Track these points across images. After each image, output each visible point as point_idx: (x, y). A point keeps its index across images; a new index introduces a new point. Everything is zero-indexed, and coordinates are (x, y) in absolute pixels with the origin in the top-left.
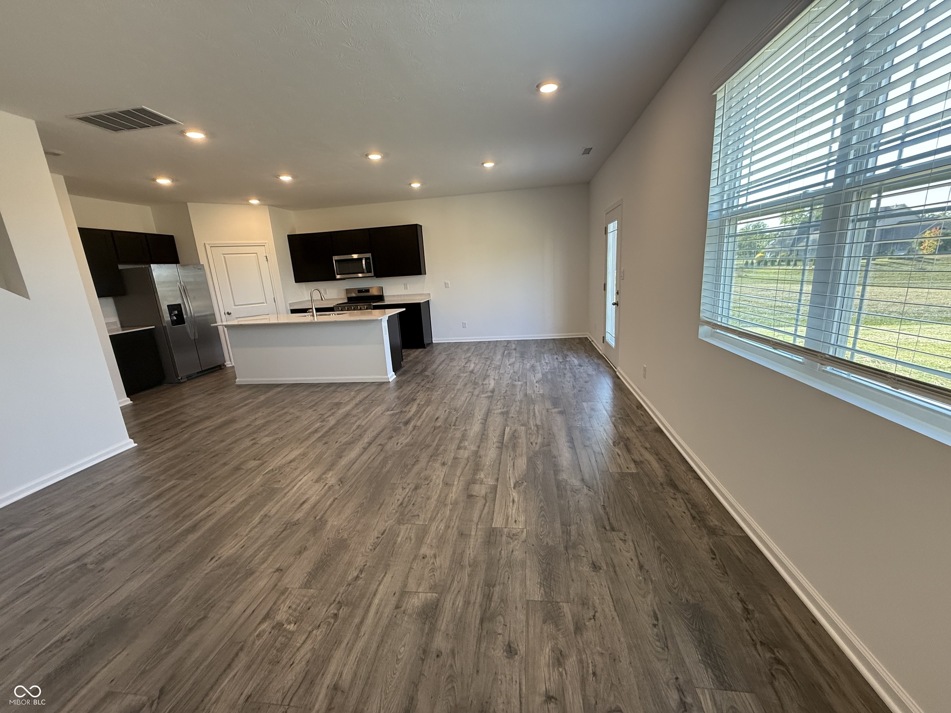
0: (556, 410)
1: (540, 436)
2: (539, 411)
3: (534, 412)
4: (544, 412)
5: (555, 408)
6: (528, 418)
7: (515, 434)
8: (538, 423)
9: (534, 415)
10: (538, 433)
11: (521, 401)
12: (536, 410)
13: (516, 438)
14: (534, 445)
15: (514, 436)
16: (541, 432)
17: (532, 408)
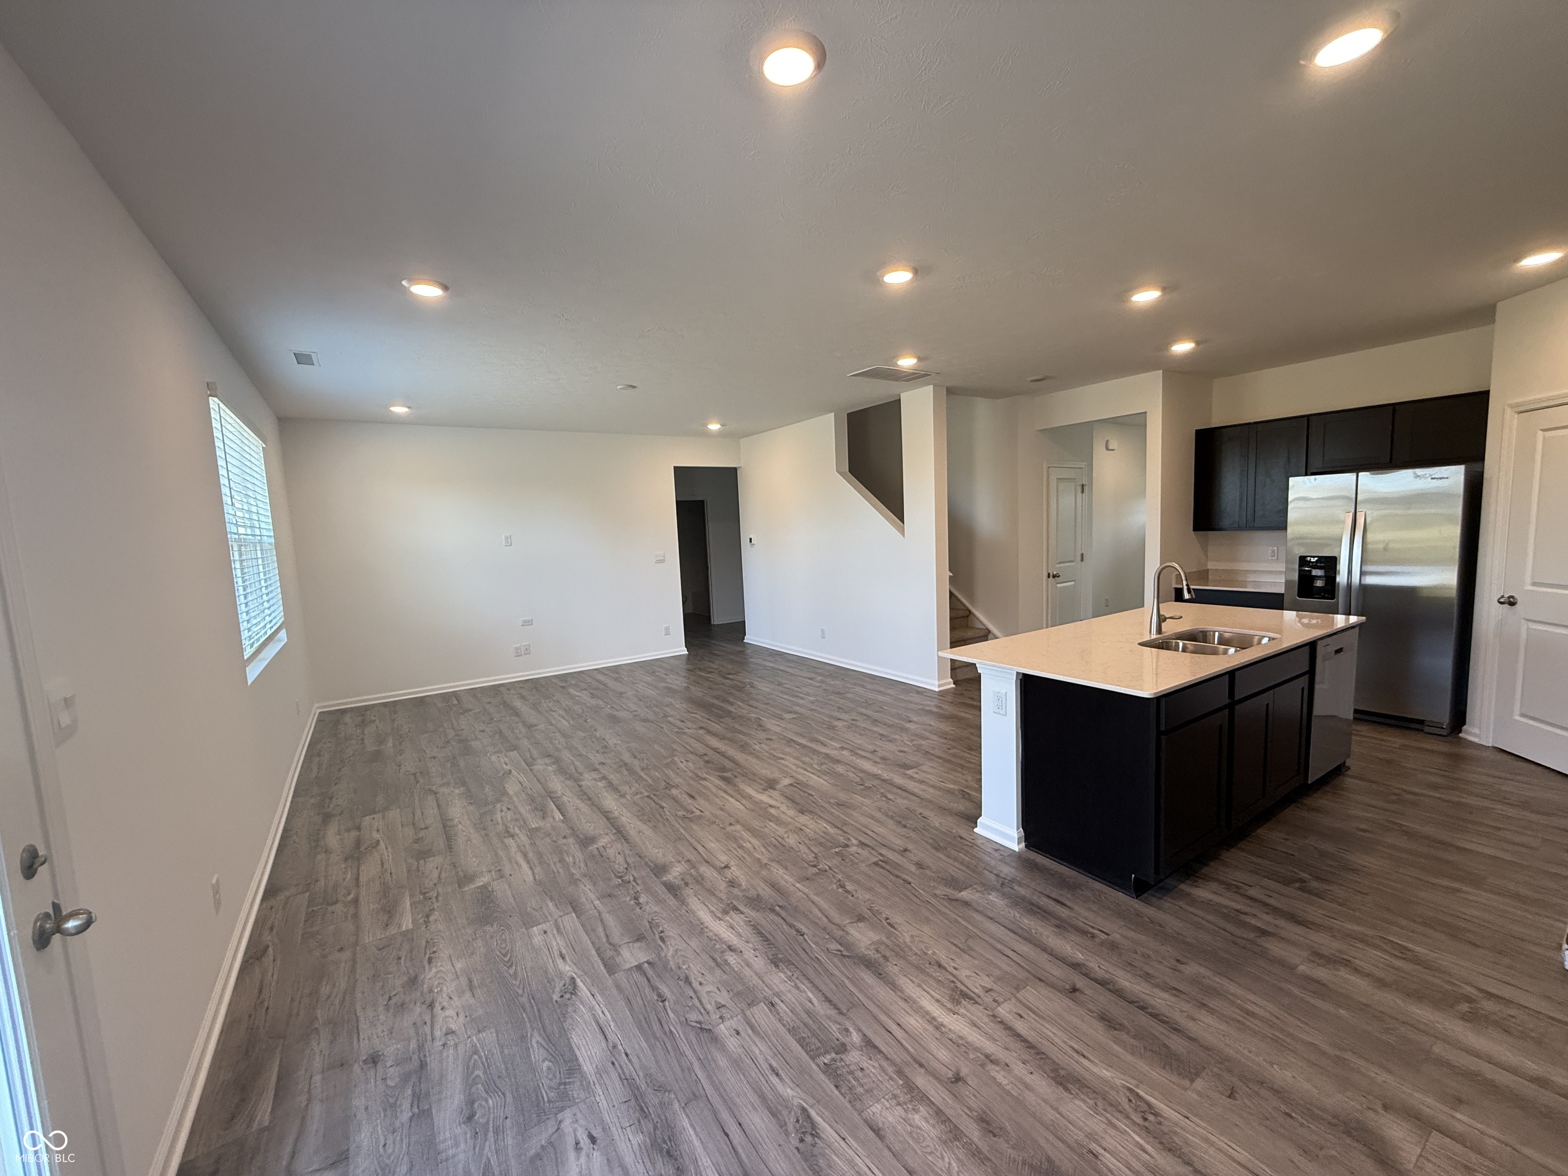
0: (480, 882)
1: (500, 821)
2: (519, 866)
3: (528, 862)
4: (507, 870)
5: (485, 887)
6: (533, 844)
7: (541, 813)
8: (510, 841)
9: (525, 856)
10: (503, 824)
11: (574, 882)
12: (525, 866)
13: (536, 809)
14: (504, 809)
15: (543, 812)
16: (500, 827)
17: (538, 870)
